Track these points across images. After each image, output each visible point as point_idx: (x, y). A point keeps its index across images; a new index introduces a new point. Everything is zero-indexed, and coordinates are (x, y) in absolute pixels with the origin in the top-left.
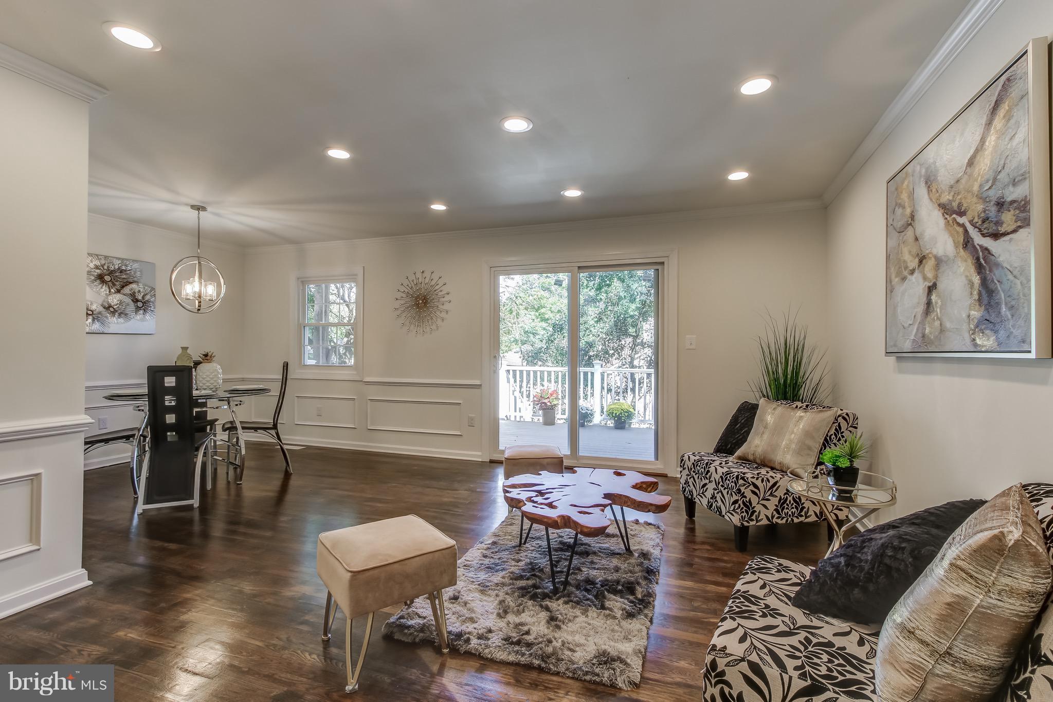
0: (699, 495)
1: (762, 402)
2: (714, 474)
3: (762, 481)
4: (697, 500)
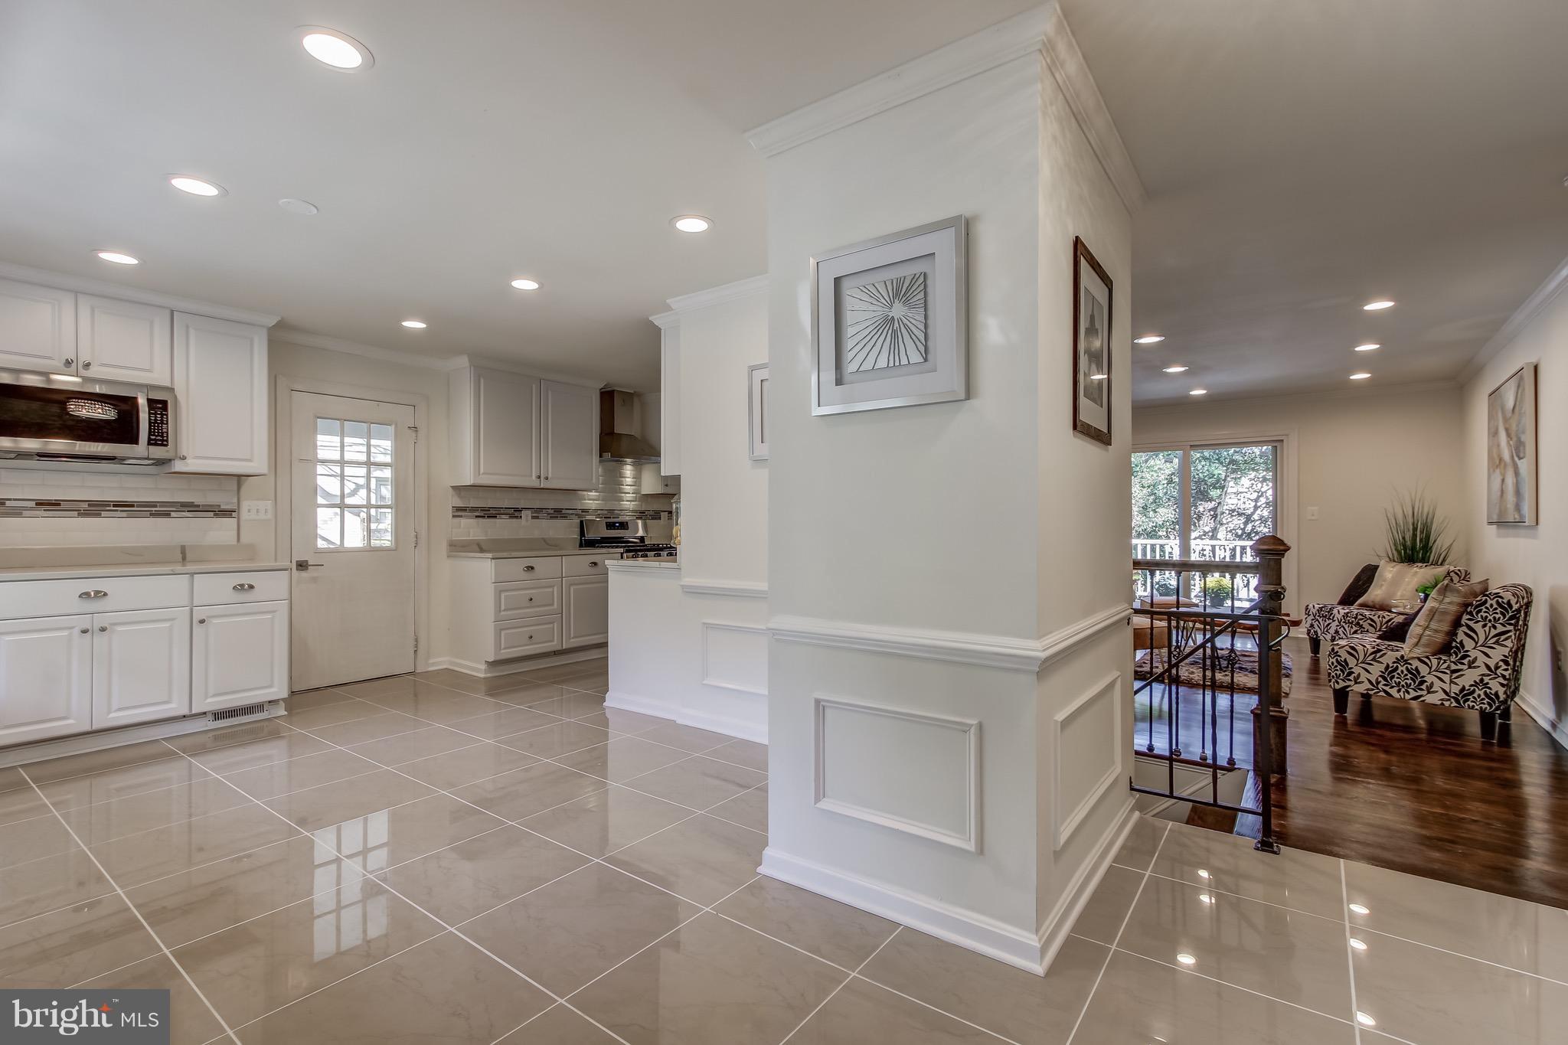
0: (1323, 633)
1: (1382, 563)
2: (1337, 615)
3: (1379, 617)
4: (1321, 638)
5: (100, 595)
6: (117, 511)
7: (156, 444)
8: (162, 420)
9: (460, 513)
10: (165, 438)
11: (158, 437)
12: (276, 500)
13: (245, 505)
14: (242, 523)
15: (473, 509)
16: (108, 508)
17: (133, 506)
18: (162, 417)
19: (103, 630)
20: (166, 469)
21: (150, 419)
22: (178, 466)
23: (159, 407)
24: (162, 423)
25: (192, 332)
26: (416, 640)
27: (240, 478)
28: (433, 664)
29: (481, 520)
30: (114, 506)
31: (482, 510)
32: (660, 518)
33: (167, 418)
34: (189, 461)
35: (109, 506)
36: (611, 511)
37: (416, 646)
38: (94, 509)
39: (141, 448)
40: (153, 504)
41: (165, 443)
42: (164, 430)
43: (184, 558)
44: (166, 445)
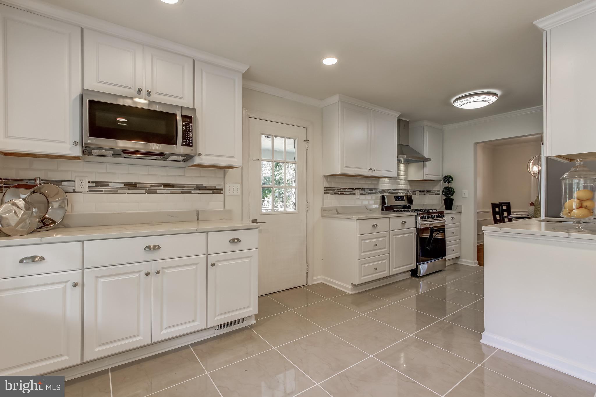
5: (157, 247)
6: (165, 189)
7: (186, 145)
8: (189, 129)
9: (327, 191)
10: (191, 141)
11: (188, 142)
12: (242, 183)
13: (228, 185)
14: (226, 196)
15: (334, 189)
16: (160, 188)
17: (173, 187)
18: (189, 127)
19: (158, 273)
20: (190, 163)
21: (183, 129)
22: (197, 160)
23: (188, 120)
24: (189, 131)
25: (204, 74)
26: (308, 266)
27: (225, 168)
28: (316, 280)
29: (337, 195)
30: (164, 186)
31: (337, 190)
32: (416, 194)
33: (192, 128)
34: (203, 157)
35: (161, 186)
36: (394, 190)
37: (307, 270)
38: (154, 188)
39: (178, 148)
40: (182, 186)
41: (191, 144)
42: (191, 136)
43: (198, 219)
44: (192, 146)
